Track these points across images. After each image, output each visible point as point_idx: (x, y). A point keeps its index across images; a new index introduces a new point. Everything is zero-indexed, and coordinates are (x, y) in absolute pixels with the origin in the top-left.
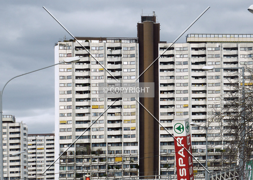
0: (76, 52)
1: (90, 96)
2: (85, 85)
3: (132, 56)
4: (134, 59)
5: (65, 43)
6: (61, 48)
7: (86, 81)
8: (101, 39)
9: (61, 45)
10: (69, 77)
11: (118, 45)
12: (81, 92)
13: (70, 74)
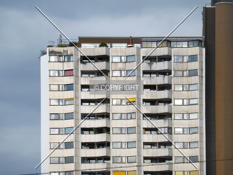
0: (82, 67)
1: (109, 152)
2: (99, 130)
3: (193, 73)
4: (195, 79)
5: (61, 49)
6: (53, 58)
7: (101, 123)
8: (131, 41)
9: (52, 53)
10: (68, 116)
11: (163, 51)
12: (91, 145)
13: (70, 109)
